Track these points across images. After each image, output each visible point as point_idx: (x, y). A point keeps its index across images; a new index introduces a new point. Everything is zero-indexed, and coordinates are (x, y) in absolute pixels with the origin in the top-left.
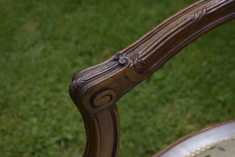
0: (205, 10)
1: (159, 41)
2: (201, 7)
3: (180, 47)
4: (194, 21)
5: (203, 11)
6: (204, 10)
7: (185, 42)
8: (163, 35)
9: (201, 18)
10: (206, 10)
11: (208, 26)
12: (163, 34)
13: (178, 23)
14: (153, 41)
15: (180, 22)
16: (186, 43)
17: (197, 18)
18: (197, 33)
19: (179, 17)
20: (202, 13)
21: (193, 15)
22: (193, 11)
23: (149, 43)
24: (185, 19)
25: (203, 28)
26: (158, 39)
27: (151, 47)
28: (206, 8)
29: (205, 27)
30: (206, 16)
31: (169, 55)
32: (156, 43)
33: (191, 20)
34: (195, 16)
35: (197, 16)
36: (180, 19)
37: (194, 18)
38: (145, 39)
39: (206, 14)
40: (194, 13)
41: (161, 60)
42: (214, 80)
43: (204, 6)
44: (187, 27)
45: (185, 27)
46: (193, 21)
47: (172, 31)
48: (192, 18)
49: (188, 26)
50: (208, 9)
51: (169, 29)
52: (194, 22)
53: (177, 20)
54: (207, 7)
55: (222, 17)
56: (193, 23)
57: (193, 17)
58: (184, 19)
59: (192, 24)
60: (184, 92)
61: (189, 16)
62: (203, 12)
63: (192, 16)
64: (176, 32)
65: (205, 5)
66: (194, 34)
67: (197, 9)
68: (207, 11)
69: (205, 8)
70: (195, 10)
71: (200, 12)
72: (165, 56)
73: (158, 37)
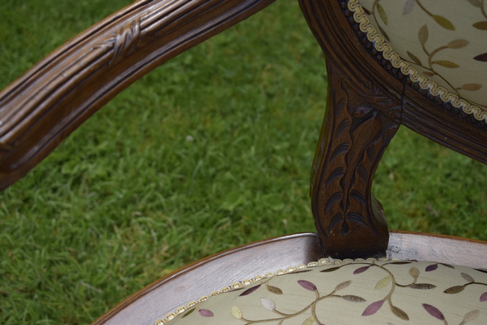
0: (137, 27)
1: (38, 98)
2: (130, 20)
3: (90, 108)
4: (114, 52)
5: (134, 29)
6: (135, 25)
7: (100, 96)
8: (48, 85)
9: (128, 43)
10: (139, 25)
11: (147, 59)
12: (47, 82)
13: (81, 57)
14: (26, 100)
15: (85, 54)
16: (102, 98)
17: (121, 45)
18: (125, 74)
19: (83, 45)
20: (130, 33)
21: (112, 39)
22: (113, 29)
23: (16, 105)
24: (95, 49)
25: (138, 65)
26: (37, 94)
27: (21, 113)
28: (140, 21)
29: (142, 62)
30: (139, 37)
31: (65, 127)
32: (31, 103)
33: (109, 49)
34: (115, 40)
35: (120, 39)
36: (84, 48)
37: (114, 44)
38: (9, 97)
39: (139, 34)
40: (114, 34)
41: (47, 138)
42: (212, 171)
43: (135, 17)
44: (99, 64)
45: (96, 65)
46: (112, 51)
47: (66, 75)
48: (110, 44)
49: (103, 61)
50: (143, 23)
51: (61, 71)
52: (116, 53)
53: (79, 51)
54: (142, 19)
55: (178, 37)
56: (112, 55)
57: (112, 43)
58: (92, 49)
59: (109, 58)
60: (152, 200)
61: (103, 42)
62: (134, 31)
63: (111, 41)
64: (77, 77)
65: (137, 15)
66: (118, 78)
67: (122, 24)
68: (141, 29)
69: (136, 22)
70: (118, 27)
71: (127, 31)
72: (57, 128)
73: (37, 91)
